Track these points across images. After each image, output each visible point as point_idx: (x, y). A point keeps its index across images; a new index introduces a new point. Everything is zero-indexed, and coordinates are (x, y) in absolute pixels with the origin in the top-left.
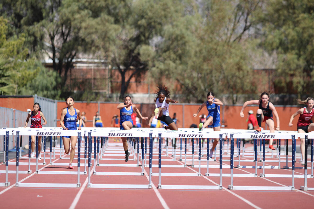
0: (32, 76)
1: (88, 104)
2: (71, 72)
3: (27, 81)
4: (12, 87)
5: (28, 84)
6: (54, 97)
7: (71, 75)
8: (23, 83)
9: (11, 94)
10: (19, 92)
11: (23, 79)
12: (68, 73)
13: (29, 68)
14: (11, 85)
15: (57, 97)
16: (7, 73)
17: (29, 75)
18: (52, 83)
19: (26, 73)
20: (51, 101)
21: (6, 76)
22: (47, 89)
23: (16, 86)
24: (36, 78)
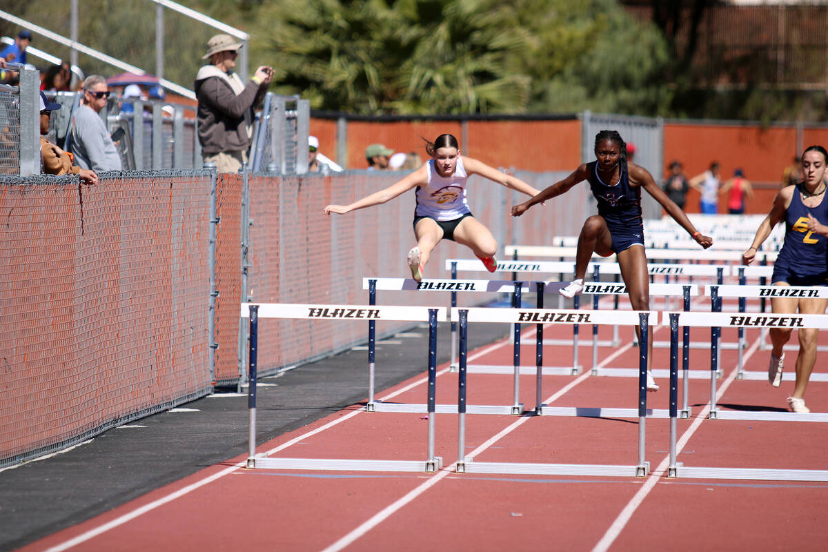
0: (579, 44)
1: (762, 130)
2: (710, 23)
3: (565, 60)
4: (514, 85)
5: (569, 70)
6: (651, 109)
7: (711, 33)
8: (550, 67)
9: (510, 110)
10: (539, 97)
11: (551, 55)
12: (703, 27)
13: (572, 19)
14: (508, 78)
15: (662, 110)
16: (500, 40)
17: (571, 41)
18: (640, 65)
19: (559, 36)
20: (641, 124)
21: (494, 51)
22: (627, 83)
23: (524, 81)
24: (591, 52)
